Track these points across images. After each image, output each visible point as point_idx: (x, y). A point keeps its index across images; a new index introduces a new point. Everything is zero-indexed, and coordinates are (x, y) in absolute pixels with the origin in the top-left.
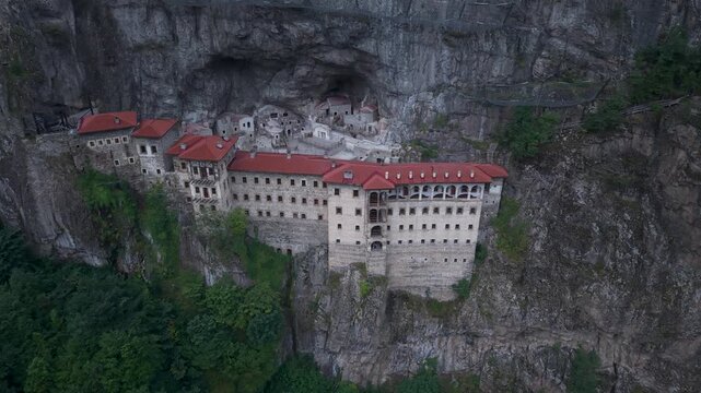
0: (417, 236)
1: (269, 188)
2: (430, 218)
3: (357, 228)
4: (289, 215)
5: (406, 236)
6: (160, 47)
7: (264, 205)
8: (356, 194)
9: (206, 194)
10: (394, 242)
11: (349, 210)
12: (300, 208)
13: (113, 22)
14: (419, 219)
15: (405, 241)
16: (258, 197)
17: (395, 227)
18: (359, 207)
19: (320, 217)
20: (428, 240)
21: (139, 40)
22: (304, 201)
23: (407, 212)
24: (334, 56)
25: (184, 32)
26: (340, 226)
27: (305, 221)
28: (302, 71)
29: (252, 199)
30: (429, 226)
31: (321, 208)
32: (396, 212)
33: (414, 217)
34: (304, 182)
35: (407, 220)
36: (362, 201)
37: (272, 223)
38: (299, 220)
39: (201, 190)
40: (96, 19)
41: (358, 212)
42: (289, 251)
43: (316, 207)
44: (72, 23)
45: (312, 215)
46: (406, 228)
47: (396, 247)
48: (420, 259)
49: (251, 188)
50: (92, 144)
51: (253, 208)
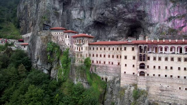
0: (163, 73)
1: (101, 51)
2: (169, 64)
3: (134, 66)
4: (107, 63)
5: (157, 72)
6: (81, 20)
7: (99, 59)
8: (133, 49)
9: (80, 50)
10: (151, 75)
11: (130, 57)
12: (111, 60)
13: (71, 13)
14: (163, 63)
15: (157, 75)
16: (97, 56)
17: (151, 67)
18: (134, 55)
19: (119, 64)
20: (169, 76)
21: (76, 18)
22: (113, 57)
23: (157, 59)
24: (129, 16)
25: (87, 15)
26: (126, 65)
27: (113, 66)
28: (119, 25)
29: (95, 56)
30: (169, 68)
31: (119, 59)
32: (152, 59)
33: (161, 62)
34: (113, 48)
35: (157, 63)
36: (136, 52)
37: (101, 67)
38: (111, 65)
39: (78, 49)
40: (67, 12)
41: (134, 58)
42: (106, 79)
43: (117, 59)
44: (61, 12)
45: (116, 63)
46: (157, 67)
47: (152, 77)
48: (165, 86)
49: (95, 52)
50: (53, 33)
51: (95, 59)
